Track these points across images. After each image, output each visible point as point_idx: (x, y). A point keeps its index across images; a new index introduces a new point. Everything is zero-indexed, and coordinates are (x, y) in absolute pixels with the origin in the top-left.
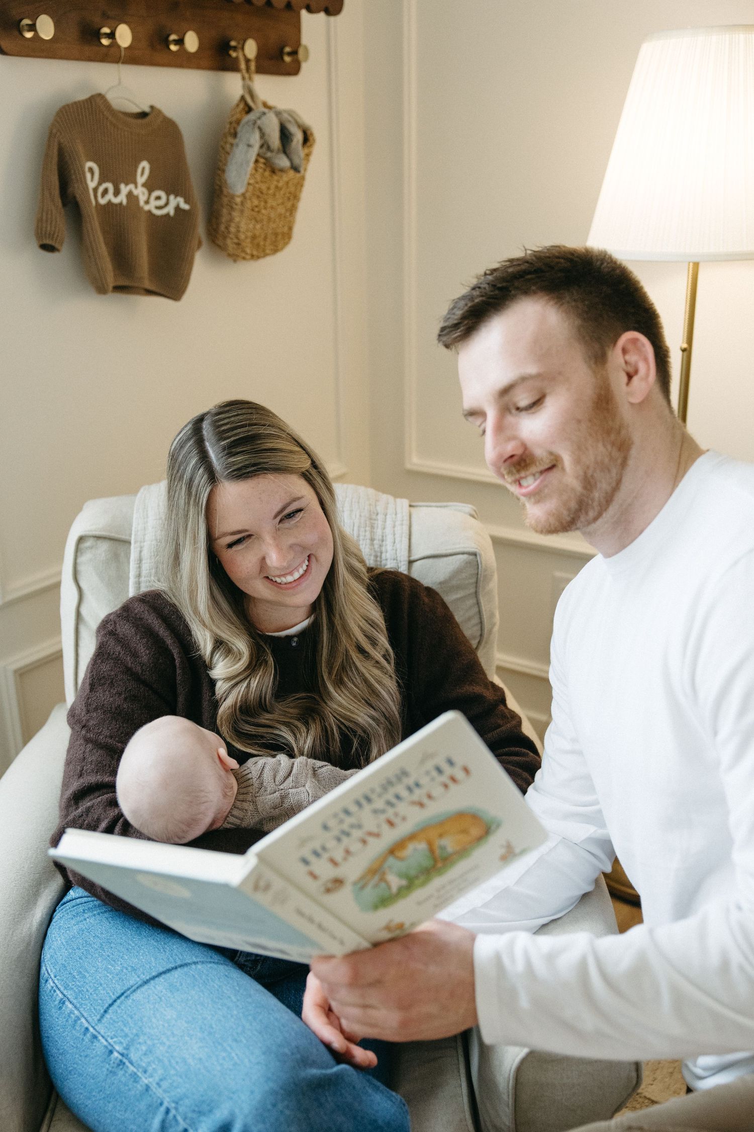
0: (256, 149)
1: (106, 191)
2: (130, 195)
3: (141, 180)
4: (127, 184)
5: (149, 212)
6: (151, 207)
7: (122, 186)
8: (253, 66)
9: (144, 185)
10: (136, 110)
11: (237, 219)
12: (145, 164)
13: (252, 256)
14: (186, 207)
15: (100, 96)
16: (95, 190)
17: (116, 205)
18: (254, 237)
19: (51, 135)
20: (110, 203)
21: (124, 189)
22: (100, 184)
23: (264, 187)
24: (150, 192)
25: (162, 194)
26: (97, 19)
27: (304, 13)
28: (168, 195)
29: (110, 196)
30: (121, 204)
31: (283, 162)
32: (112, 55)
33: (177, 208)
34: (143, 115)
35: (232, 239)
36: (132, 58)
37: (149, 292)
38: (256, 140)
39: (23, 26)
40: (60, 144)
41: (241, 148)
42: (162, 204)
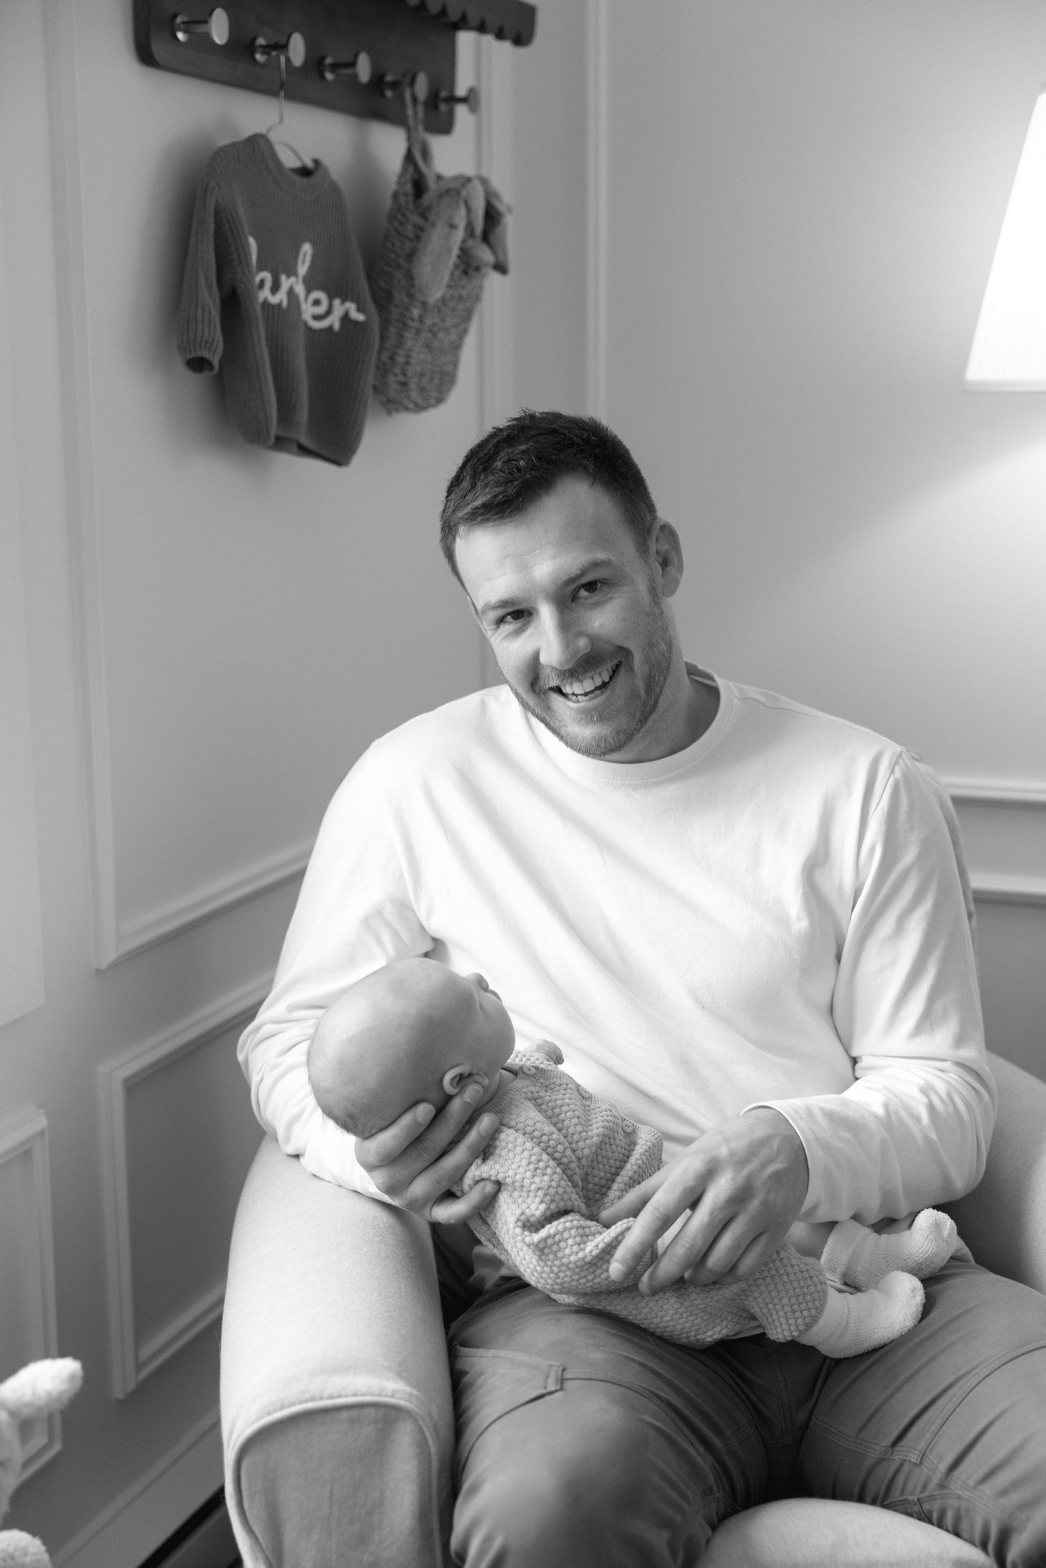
0: (460, 236)
2: (291, 292)
3: (303, 269)
4: (288, 276)
7: (283, 278)
9: (304, 279)
10: (297, 164)
11: (409, 344)
12: (307, 248)
13: (416, 405)
14: (360, 317)
15: (263, 138)
17: (273, 306)
18: (422, 375)
19: (208, 190)
20: (266, 302)
21: (286, 283)
22: (257, 270)
25: (323, 295)
26: (252, 24)
28: (331, 298)
29: (267, 293)
30: (280, 305)
31: (484, 255)
33: (345, 318)
34: (306, 172)
35: (396, 375)
37: (304, 451)
38: (460, 219)
39: (178, 24)
40: (217, 205)
41: (440, 229)
42: (322, 312)
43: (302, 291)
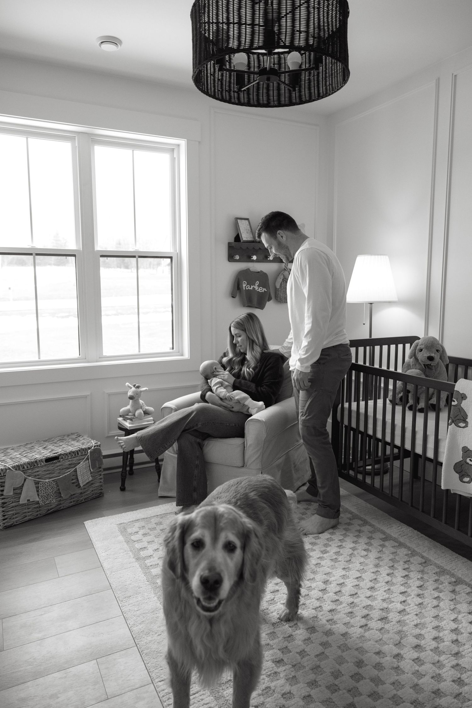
0: (282, 279)
1: (248, 287)
2: (254, 288)
3: (257, 285)
6: (259, 290)
10: (257, 271)
11: (280, 294)
12: (258, 282)
14: (266, 290)
15: (249, 269)
16: (245, 287)
17: (250, 290)
19: (237, 276)
21: (252, 287)
22: (247, 285)
24: (259, 288)
25: (262, 288)
26: (251, 254)
29: (249, 288)
32: (253, 261)
33: (264, 291)
34: (259, 272)
35: (279, 298)
36: (257, 261)
37: (256, 308)
38: (282, 277)
39: (234, 257)
41: (279, 279)
42: (261, 290)
43: (257, 287)
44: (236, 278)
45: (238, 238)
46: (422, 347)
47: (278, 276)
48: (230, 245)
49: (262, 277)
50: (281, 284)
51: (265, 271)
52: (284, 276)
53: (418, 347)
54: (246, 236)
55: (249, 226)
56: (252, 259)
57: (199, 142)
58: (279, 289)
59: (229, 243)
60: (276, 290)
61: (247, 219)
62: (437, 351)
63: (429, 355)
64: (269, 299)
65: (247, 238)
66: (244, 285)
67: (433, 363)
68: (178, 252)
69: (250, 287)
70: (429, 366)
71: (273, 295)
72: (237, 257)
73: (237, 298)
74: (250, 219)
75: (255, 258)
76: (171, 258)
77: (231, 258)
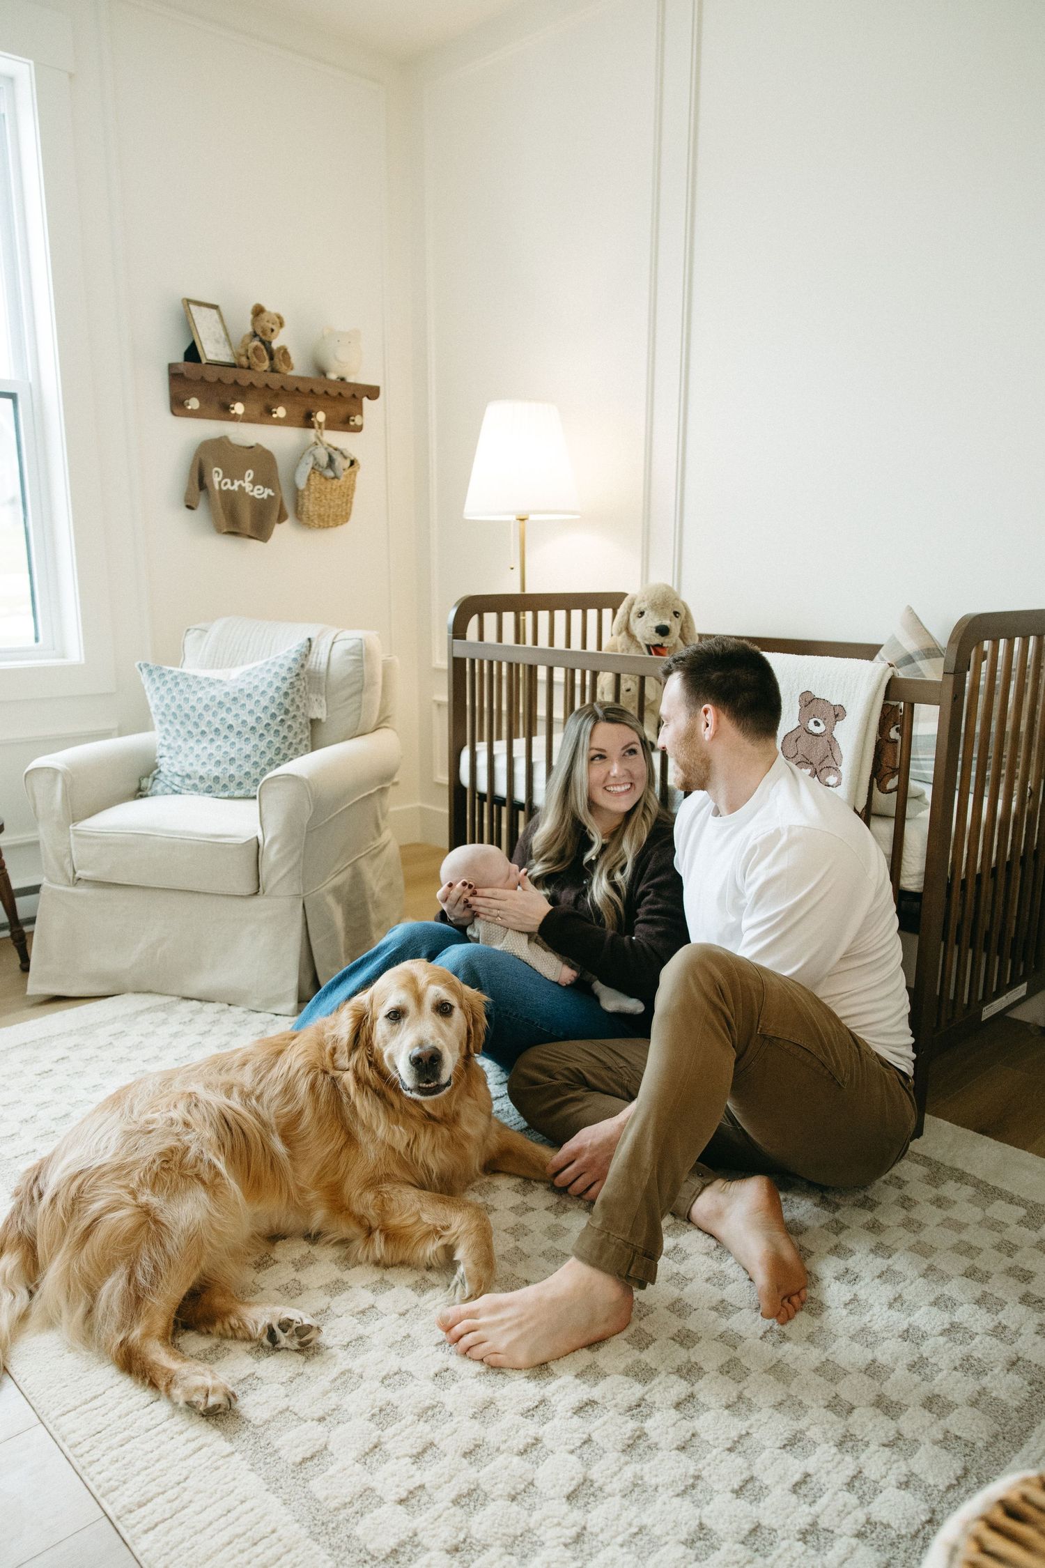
0: (310, 466)
1: (226, 484)
2: (241, 486)
3: (248, 479)
4: (239, 481)
5: (253, 496)
6: (255, 493)
7: (236, 481)
8: (323, 426)
9: (251, 482)
10: (248, 445)
11: (307, 504)
12: (250, 471)
13: (320, 525)
14: (272, 494)
15: (226, 437)
16: (220, 483)
17: (231, 491)
18: (320, 515)
19: (196, 455)
20: (228, 490)
21: (237, 483)
22: (223, 479)
23: (323, 488)
24: (254, 486)
25: (261, 487)
26: (229, 400)
27: (365, 400)
28: (266, 489)
29: (228, 486)
30: (234, 490)
31: (330, 474)
32: (235, 418)
33: (269, 495)
34: (252, 447)
35: (305, 514)
36: (247, 419)
37: (251, 537)
38: (311, 460)
39: (186, 404)
40: (200, 459)
41: (304, 465)
42: (261, 493)
43: (247, 484)
44: (195, 459)
45: (192, 354)
46: (643, 606)
47: (301, 458)
48: (175, 371)
49: (262, 462)
50: (309, 480)
51: (267, 446)
52: (315, 459)
53: (635, 609)
54: (214, 350)
55: (220, 326)
56: (233, 412)
57: (71, 76)
58: (303, 491)
59: (171, 366)
60: (297, 493)
61: (215, 307)
62: (676, 614)
63: (657, 623)
64: (282, 518)
65: (216, 355)
66: (217, 478)
67: (667, 640)
68: (31, 380)
69: (232, 484)
70: (658, 649)
71: (289, 508)
72: (194, 404)
73: (201, 510)
74: (222, 308)
75: (239, 408)
76: (13, 396)
77: (177, 405)
